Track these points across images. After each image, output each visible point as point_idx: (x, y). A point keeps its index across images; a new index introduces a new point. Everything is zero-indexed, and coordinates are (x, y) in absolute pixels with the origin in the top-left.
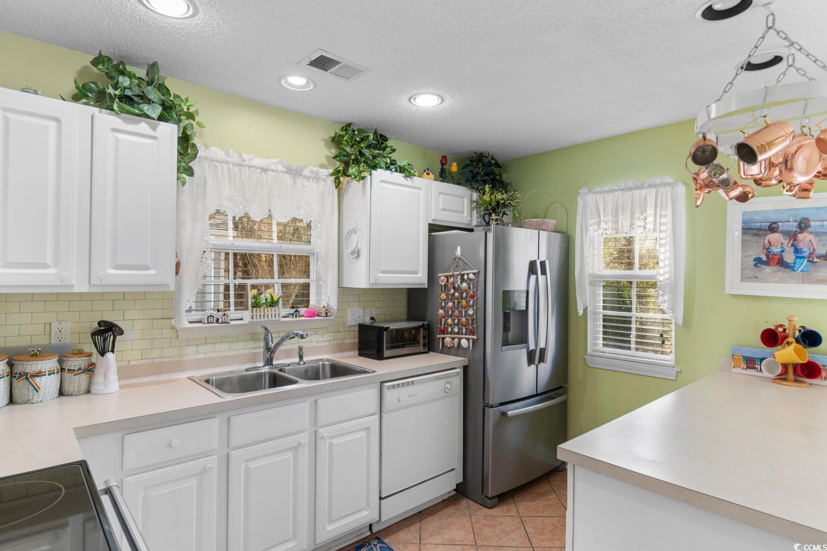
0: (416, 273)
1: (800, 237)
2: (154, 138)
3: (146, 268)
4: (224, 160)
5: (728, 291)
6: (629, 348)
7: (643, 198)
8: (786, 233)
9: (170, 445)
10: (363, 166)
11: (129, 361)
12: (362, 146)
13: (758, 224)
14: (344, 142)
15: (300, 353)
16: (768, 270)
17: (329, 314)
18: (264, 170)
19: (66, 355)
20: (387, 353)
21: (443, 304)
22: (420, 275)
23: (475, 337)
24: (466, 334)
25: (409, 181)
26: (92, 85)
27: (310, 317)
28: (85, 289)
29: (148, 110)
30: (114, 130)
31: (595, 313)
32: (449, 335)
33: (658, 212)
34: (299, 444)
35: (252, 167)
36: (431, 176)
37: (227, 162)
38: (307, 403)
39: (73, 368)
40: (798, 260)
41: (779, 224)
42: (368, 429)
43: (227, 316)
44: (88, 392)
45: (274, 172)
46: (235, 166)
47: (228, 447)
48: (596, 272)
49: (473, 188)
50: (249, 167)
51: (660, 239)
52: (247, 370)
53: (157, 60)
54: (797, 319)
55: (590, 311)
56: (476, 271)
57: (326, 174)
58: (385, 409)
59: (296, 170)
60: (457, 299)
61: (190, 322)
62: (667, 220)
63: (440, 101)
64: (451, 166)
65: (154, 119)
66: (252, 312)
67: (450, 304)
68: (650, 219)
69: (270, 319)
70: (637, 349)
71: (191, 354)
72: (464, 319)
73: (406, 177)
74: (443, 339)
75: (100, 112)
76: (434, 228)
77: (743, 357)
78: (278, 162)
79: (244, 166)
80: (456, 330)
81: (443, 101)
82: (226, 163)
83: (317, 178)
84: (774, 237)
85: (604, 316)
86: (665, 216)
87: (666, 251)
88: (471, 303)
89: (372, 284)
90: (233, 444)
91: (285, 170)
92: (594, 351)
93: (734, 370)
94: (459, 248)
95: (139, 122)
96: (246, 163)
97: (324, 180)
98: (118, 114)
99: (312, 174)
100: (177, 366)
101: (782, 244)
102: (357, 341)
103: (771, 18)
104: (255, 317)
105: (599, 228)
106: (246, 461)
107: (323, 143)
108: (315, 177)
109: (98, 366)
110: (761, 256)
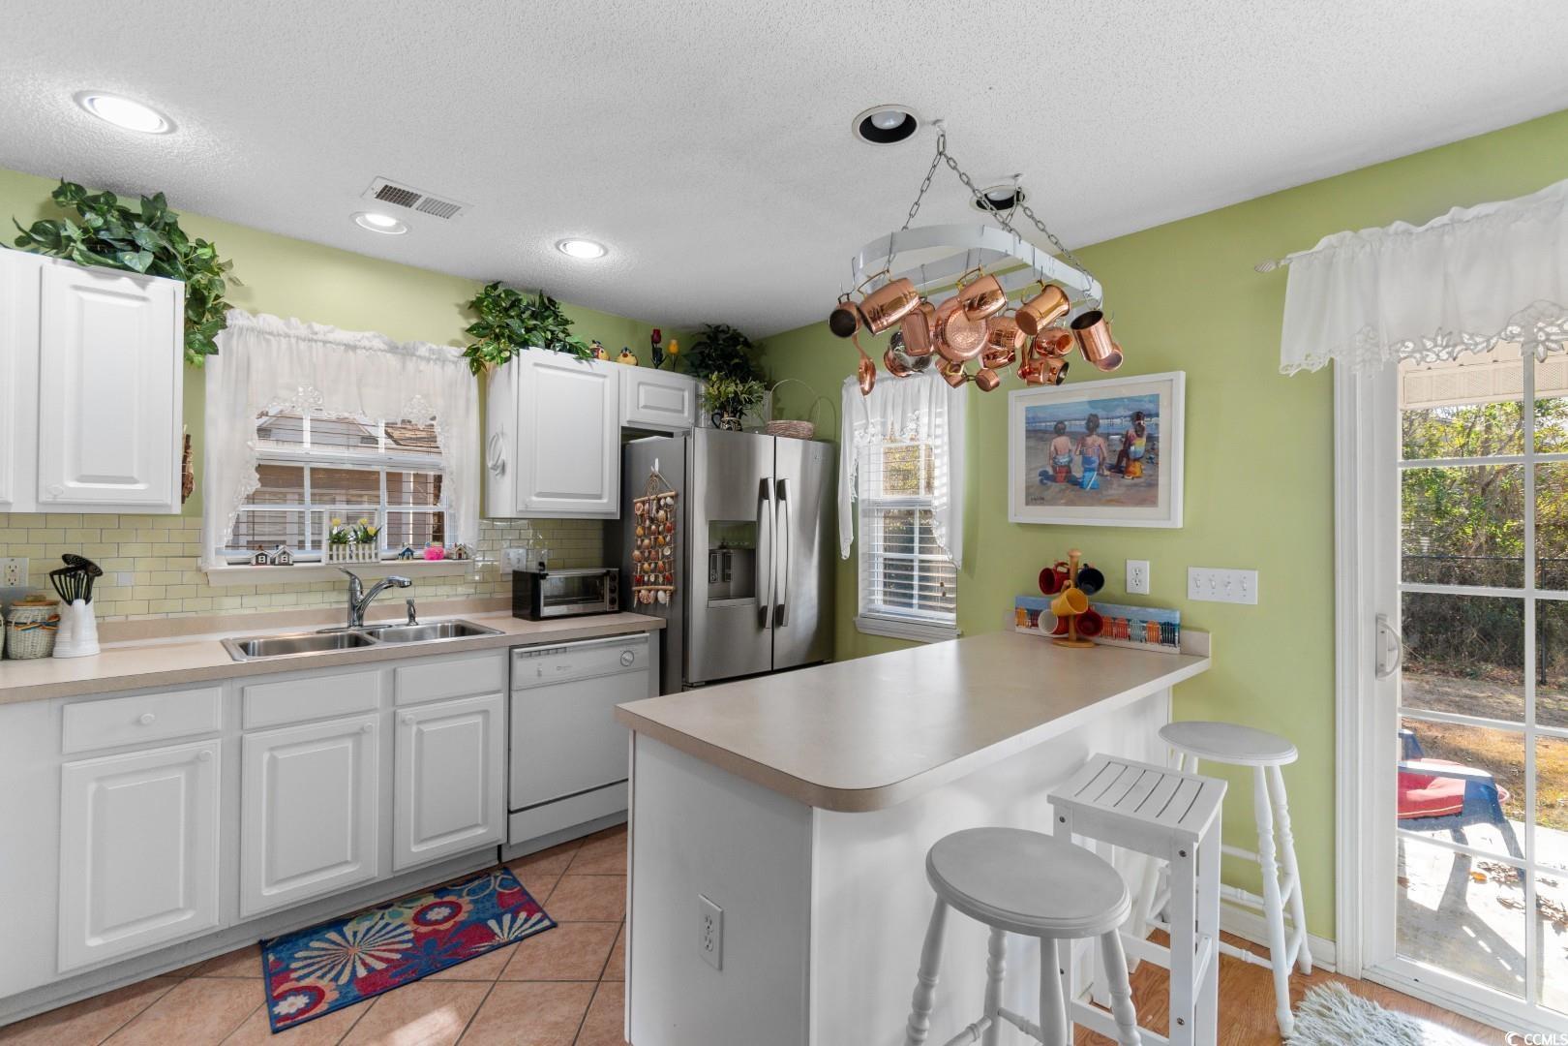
0: (599, 497)
1: (1089, 440)
2: (144, 299)
3: (132, 480)
4: (281, 332)
5: (1012, 519)
6: (910, 605)
7: (916, 389)
8: (1073, 435)
9: (138, 722)
10: (504, 343)
11: (127, 616)
12: (513, 314)
13: (1043, 424)
14: (485, 309)
15: (409, 609)
16: (1055, 487)
17: (464, 556)
18: (351, 347)
19: (15, 603)
20: (546, 611)
21: (639, 543)
22: (605, 501)
23: (671, 588)
24: (664, 584)
25: (585, 365)
26: (47, 225)
27: (432, 559)
28: (31, 508)
29: (130, 260)
30: (77, 288)
31: (871, 557)
32: (645, 587)
33: (933, 410)
34: (362, 729)
35: (330, 342)
36: (631, 359)
37: (287, 336)
38: (379, 673)
39: (23, 620)
40: (1087, 474)
41: (1066, 423)
42: (485, 712)
43: (288, 554)
44: (50, 654)
45: (367, 350)
46: (300, 341)
47: (242, 728)
48: (873, 497)
49: (699, 376)
50: (325, 342)
51: (936, 447)
52: (319, 632)
53: (160, 190)
54: (1079, 554)
55: (863, 554)
56: (673, 493)
57: (457, 354)
58: (514, 686)
59: (405, 348)
60: (654, 534)
61: (229, 564)
62: (943, 420)
63: (602, 252)
64: (669, 344)
65: (138, 272)
66: (331, 550)
67: (646, 542)
68: (925, 420)
69: (361, 560)
70: (921, 607)
71: (231, 607)
72: (660, 563)
73: (579, 359)
74: (639, 591)
75: (55, 262)
76: (629, 434)
77: (1028, 610)
78: (375, 336)
79: (316, 341)
80: (652, 579)
81: (606, 252)
82: (285, 337)
83: (442, 360)
84: (1062, 442)
85: (885, 559)
86: (940, 415)
87: (943, 465)
88: (668, 539)
89: (521, 512)
90: (247, 726)
91: (386, 347)
92: (870, 610)
93: (1018, 629)
94: (657, 461)
95: (118, 277)
96: (320, 337)
97: (454, 363)
98: (84, 265)
99: (433, 354)
100: (208, 625)
101: (1070, 451)
102: (510, 595)
103: (942, 140)
104: (335, 557)
105: (866, 433)
106: (272, 749)
107: (457, 310)
108: (438, 359)
109: (63, 619)
110: (1047, 469)
